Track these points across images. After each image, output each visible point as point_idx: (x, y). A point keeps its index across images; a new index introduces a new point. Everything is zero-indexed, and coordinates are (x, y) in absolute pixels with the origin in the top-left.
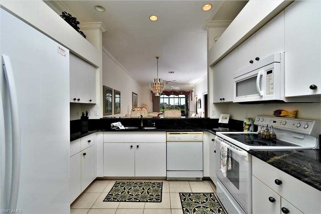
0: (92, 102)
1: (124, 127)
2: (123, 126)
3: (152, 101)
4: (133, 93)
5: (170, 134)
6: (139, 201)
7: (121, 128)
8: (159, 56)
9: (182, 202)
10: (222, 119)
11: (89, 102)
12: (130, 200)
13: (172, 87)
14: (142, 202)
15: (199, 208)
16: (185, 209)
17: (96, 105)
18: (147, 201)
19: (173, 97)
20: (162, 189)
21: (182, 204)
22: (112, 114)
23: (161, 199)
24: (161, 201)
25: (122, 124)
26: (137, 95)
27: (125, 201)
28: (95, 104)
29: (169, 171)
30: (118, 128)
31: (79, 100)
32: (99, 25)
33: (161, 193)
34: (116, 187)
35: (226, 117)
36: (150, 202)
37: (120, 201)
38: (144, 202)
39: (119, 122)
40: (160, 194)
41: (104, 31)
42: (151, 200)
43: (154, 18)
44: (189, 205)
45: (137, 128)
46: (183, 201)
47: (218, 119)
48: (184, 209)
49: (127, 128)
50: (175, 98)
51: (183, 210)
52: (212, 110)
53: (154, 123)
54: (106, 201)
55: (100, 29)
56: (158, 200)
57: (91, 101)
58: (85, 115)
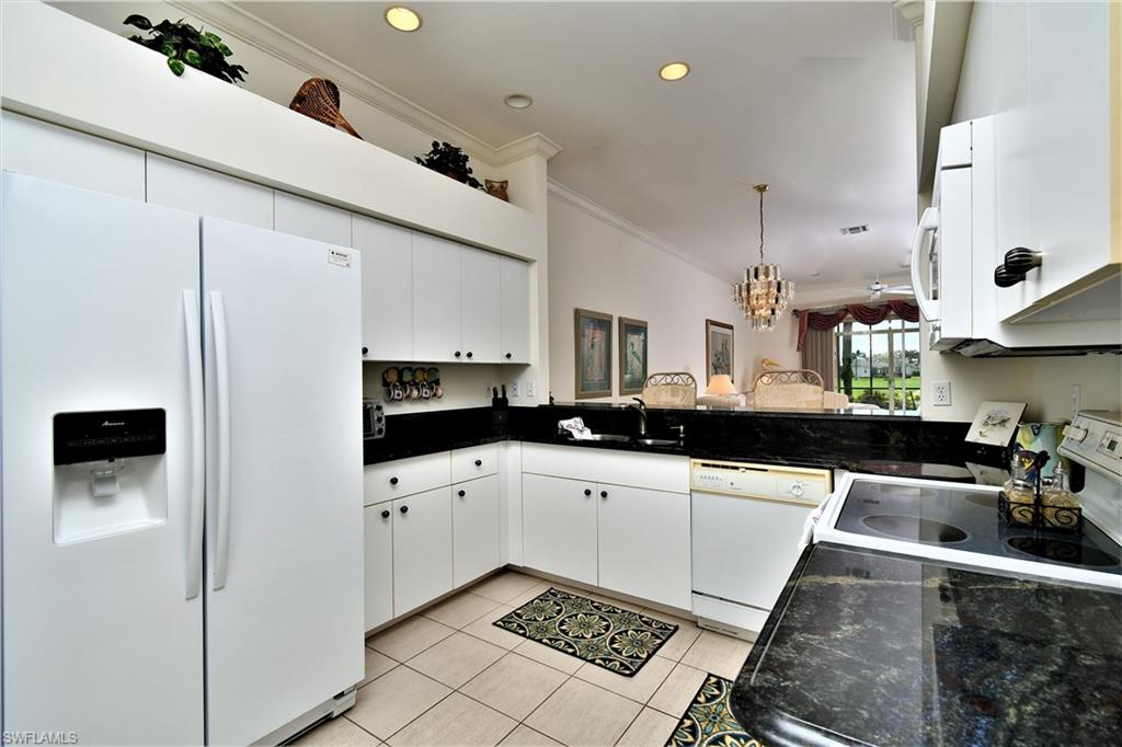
0: (514, 360)
1: (593, 433)
2: (589, 430)
3: (798, 349)
4: (710, 323)
5: (704, 465)
6: (574, 654)
7: (577, 436)
8: (764, 183)
9: (695, 701)
10: (986, 424)
11: (506, 361)
12: (552, 644)
13: (878, 287)
14: (580, 657)
15: (742, 741)
16: (688, 723)
17: (529, 368)
18: (593, 661)
19: (900, 327)
20: (661, 645)
21: (691, 706)
22: (610, 395)
23: (638, 670)
24: (631, 675)
25: (587, 425)
26: (731, 327)
27: (540, 641)
28: (528, 365)
29: (701, 594)
30: (571, 434)
31: (470, 355)
32: (533, 141)
33: (649, 656)
34: (541, 600)
35: (1007, 416)
36: (600, 665)
37: (529, 638)
38: (584, 659)
39: (578, 419)
40: (644, 656)
41: (553, 152)
42: (606, 663)
43: (675, 72)
44: (714, 718)
45: (627, 439)
46: (702, 699)
47: (966, 427)
48: (685, 720)
49: (597, 437)
50: (906, 334)
51: (681, 722)
52: (933, 382)
53: (682, 428)
54: (500, 626)
55: (539, 151)
56: (627, 668)
57: (509, 356)
58: (500, 396)
